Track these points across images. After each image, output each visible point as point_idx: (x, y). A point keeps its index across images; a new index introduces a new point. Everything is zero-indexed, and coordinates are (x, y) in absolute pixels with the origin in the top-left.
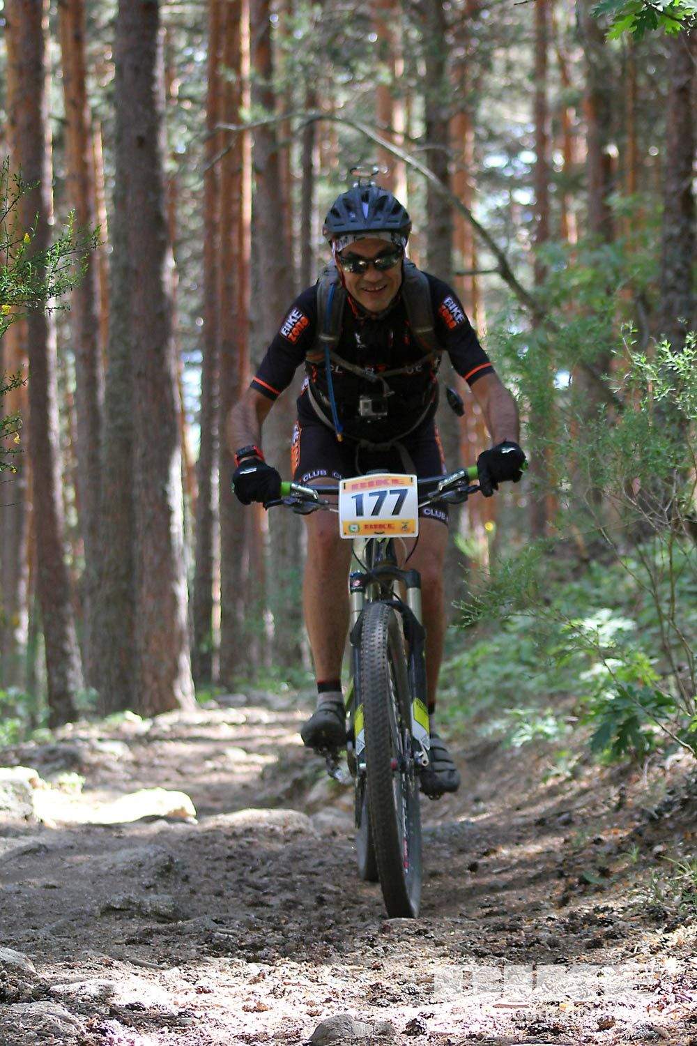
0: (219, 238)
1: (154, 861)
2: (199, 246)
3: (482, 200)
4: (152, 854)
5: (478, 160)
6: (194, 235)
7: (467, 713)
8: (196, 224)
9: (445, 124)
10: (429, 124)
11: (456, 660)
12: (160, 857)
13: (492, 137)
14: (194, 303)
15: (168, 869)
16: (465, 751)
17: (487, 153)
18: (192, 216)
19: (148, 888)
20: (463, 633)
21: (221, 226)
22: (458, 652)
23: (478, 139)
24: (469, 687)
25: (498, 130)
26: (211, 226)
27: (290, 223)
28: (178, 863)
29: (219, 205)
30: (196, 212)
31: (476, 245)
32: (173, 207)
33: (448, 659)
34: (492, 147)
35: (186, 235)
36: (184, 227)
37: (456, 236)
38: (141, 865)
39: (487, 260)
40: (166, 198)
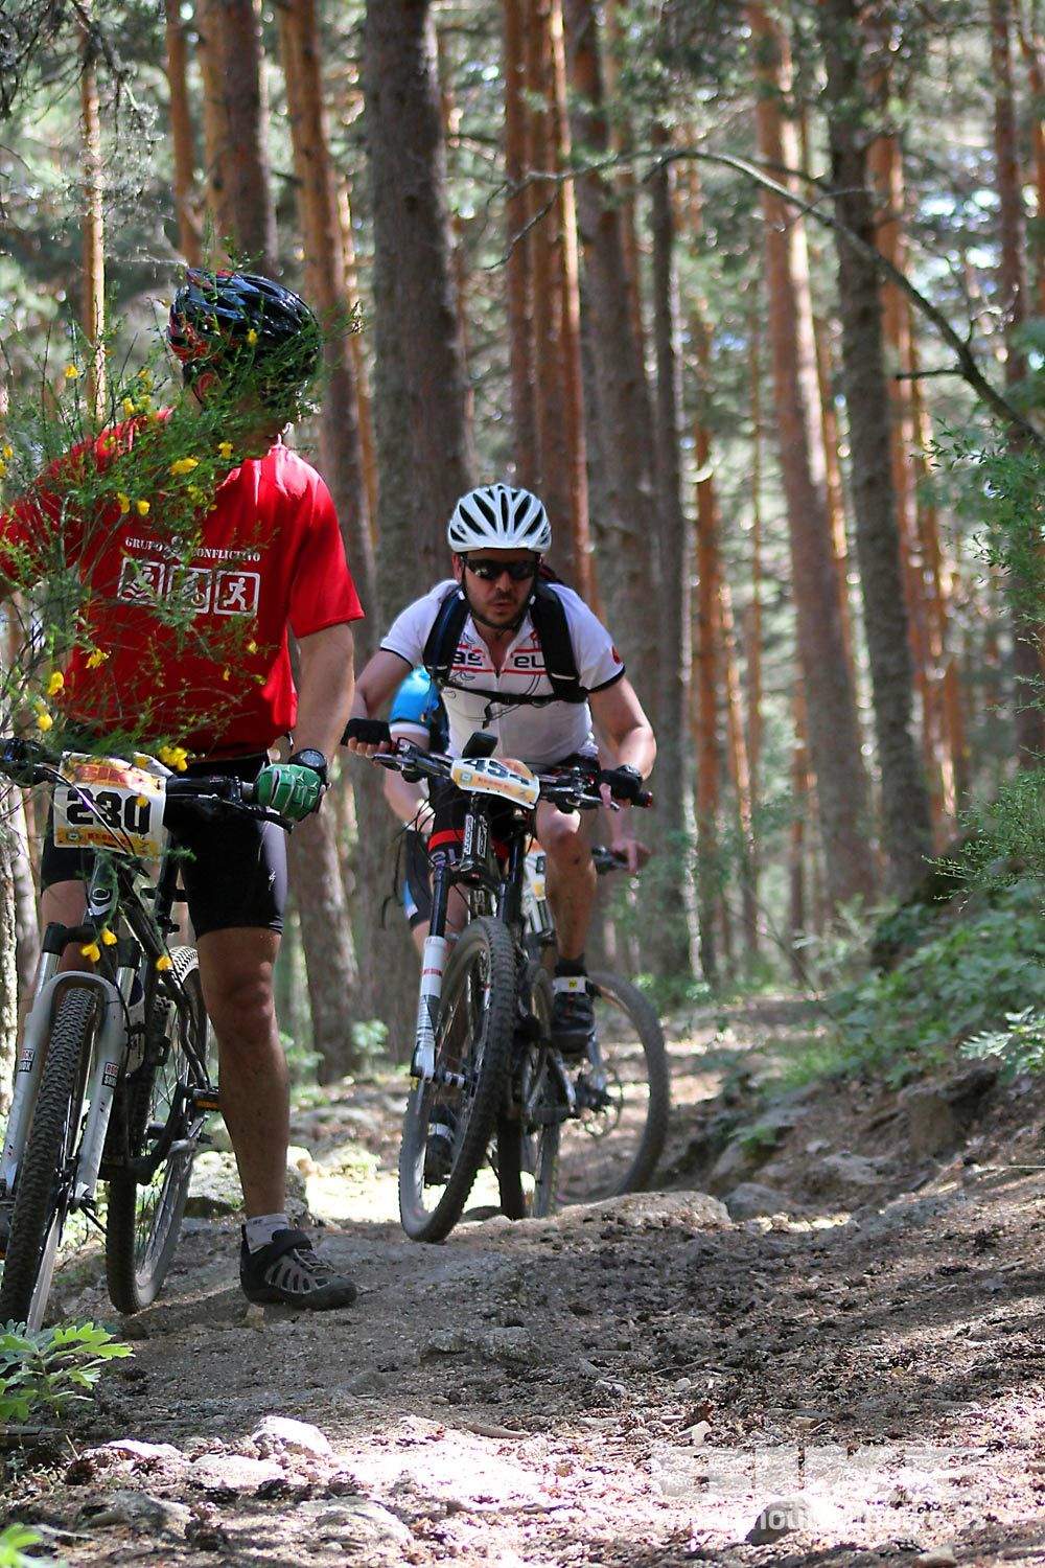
0: (533, 342)
1: (494, 1278)
2: (504, 354)
3: (920, 263)
4: (490, 1267)
5: (910, 206)
6: (493, 341)
7: (945, 1032)
8: (496, 324)
9: (861, 156)
10: (837, 156)
11: (923, 953)
12: (503, 1270)
13: (930, 170)
14: (500, 438)
15: (516, 1287)
16: (949, 1089)
17: (924, 195)
18: (491, 312)
19: (487, 1317)
20: (931, 912)
21: (535, 324)
22: (922, 942)
23: (909, 174)
24: (945, 993)
25: (938, 159)
26: (520, 325)
27: (638, 315)
28: (529, 1278)
29: (531, 293)
30: (496, 306)
31: (916, 333)
32: (461, 299)
33: (911, 954)
34: (929, 186)
35: (483, 340)
36: (479, 328)
37: (886, 320)
38: (476, 1284)
39: (935, 354)
40: (452, 287)
